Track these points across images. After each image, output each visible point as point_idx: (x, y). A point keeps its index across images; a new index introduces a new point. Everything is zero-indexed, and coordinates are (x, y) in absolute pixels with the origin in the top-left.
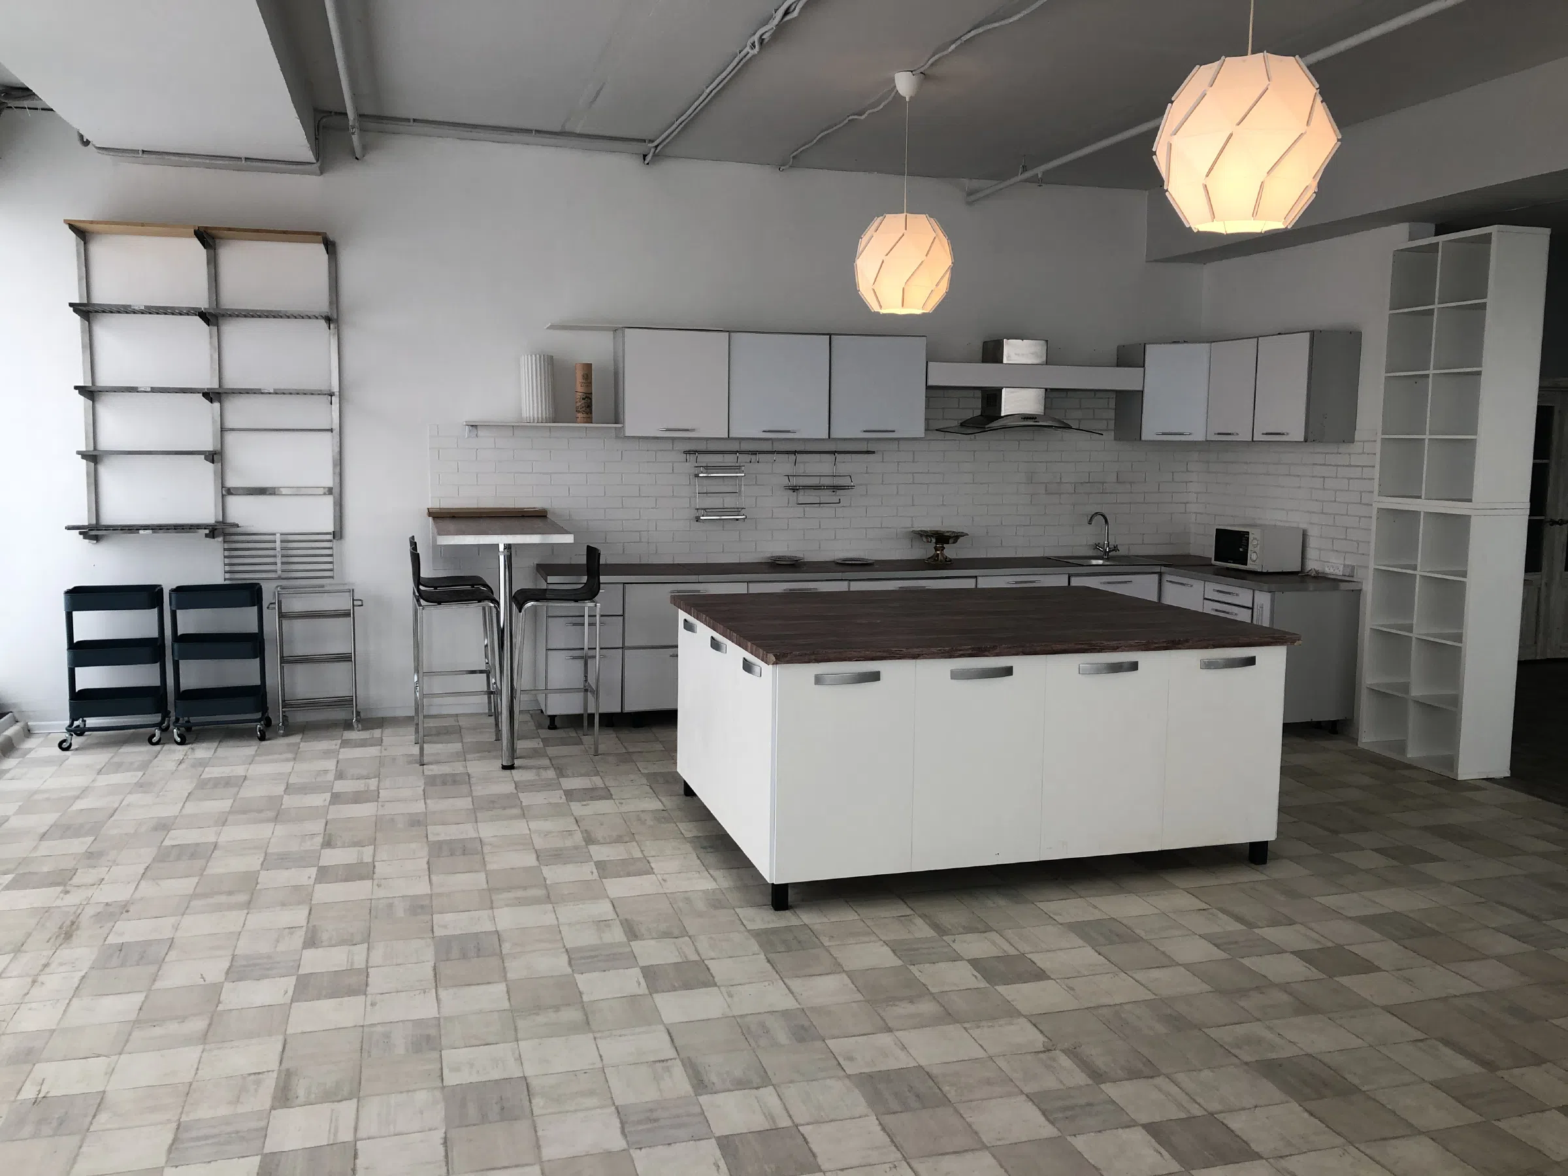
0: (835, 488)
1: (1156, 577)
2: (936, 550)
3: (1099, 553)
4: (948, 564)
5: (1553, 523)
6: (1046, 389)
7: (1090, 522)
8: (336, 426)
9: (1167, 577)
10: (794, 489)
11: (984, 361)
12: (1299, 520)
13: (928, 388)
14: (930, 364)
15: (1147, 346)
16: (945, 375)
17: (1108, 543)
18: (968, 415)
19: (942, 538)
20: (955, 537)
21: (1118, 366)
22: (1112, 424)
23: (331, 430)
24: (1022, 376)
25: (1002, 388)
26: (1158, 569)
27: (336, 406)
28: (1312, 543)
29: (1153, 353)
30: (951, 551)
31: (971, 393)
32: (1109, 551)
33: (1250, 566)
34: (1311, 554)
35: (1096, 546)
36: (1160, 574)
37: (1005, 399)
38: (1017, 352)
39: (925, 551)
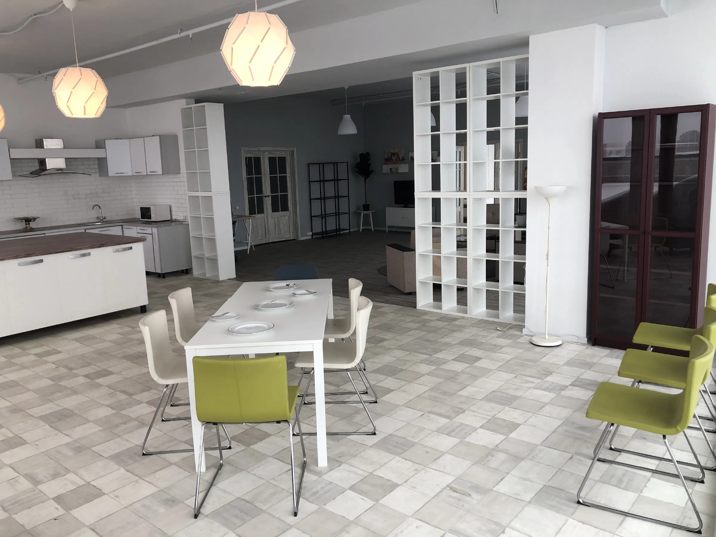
1: (120, 227)
2: (26, 225)
3: (99, 220)
4: (32, 230)
5: (266, 196)
6: (66, 158)
7: (93, 209)
9: (124, 227)
11: (37, 147)
12: (169, 202)
13: (11, 159)
14: (10, 149)
15: (106, 141)
16: (17, 154)
17: (102, 216)
18: (33, 169)
19: (28, 220)
20: (34, 219)
21: (96, 148)
22: (97, 170)
24: (54, 154)
25: (46, 158)
26: (121, 224)
28: (173, 209)
29: (109, 143)
30: (33, 225)
31: (33, 161)
32: (103, 219)
33: (152, 220)
34: (173, 213)
35: (98, 218)
36: (122, 226)
37: (48, 162)
38: (48, 144)
39: (21, 226)
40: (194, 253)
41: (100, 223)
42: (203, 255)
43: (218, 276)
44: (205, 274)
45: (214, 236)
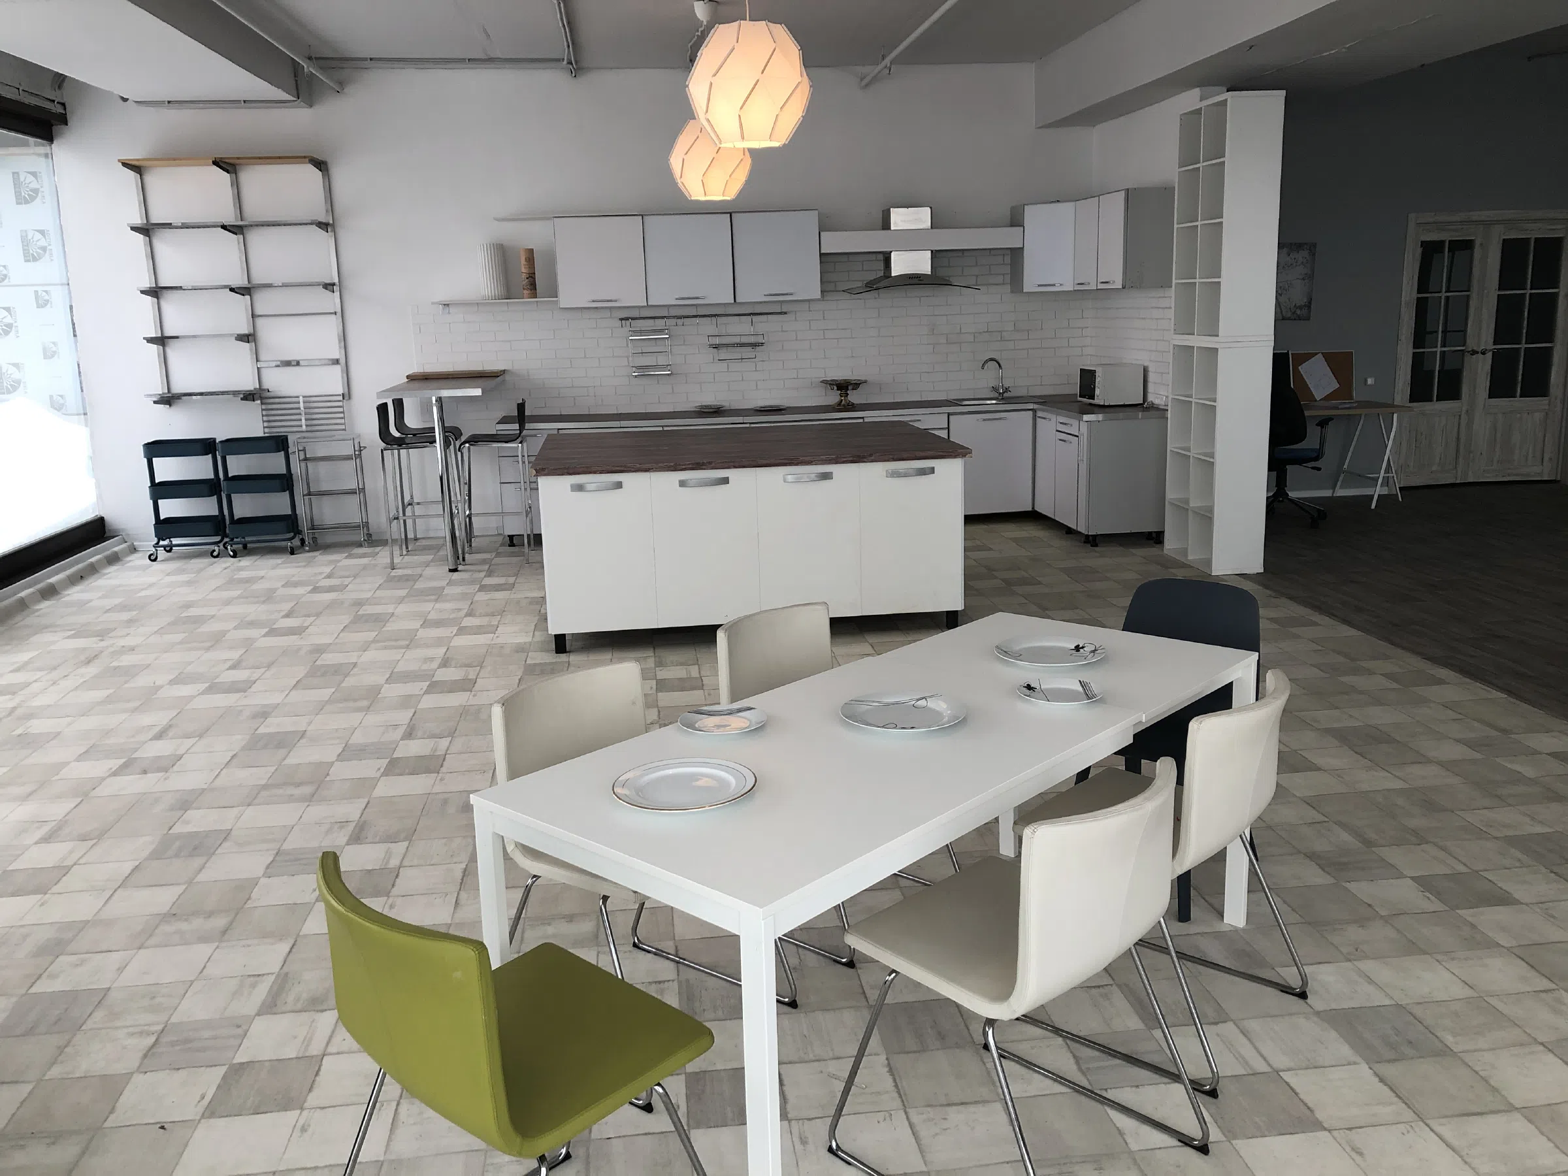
0: (754, 345)
1: (1031, 413)
2: (841, 396)
3: (996, 395)
4: (851, 407)
5: (1474, 352)
6: (932, 251)
7: (986, 366)
8: (339, 310)
9: (1039, 414)
10: (716, 347)
11: (883, 229)
12: (1143, 358)
13: (821, 255)
14: (822, 233)
15: (1026, 207)
16: (835, 243)
17: (1003, 385)
18: (872, 276)
19: (843, 387)
20: (856, 385)
21: (1012, 226)
22: (1008, 278)
23: (335, 313)
24: (911, 240)
25: (891, 252)
26: (1031, 406)
27: (337, 294)
28: (1152, 377)
29: (1033, 215)
30: (854, 397)
31: (873, 257)
32: (1004, 393)
33: (1096, 401)
34: (1151, 388)
35: (995, 389)
36: (1034, 411)
37: (895, 261)
38: (900, 219)
39: (833, 398)
40: (1171, 494)
41: (994, 402)
42: (1187, 501)
43: (1209, 562)
44: (1185, 552)
45: (1212, 455)
